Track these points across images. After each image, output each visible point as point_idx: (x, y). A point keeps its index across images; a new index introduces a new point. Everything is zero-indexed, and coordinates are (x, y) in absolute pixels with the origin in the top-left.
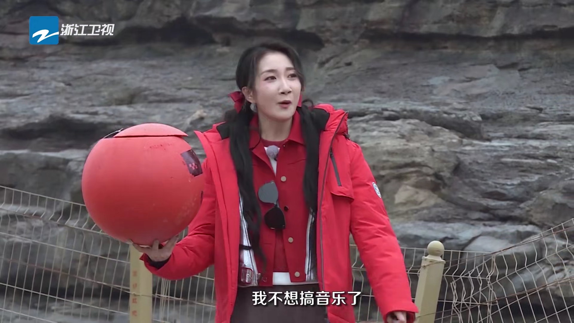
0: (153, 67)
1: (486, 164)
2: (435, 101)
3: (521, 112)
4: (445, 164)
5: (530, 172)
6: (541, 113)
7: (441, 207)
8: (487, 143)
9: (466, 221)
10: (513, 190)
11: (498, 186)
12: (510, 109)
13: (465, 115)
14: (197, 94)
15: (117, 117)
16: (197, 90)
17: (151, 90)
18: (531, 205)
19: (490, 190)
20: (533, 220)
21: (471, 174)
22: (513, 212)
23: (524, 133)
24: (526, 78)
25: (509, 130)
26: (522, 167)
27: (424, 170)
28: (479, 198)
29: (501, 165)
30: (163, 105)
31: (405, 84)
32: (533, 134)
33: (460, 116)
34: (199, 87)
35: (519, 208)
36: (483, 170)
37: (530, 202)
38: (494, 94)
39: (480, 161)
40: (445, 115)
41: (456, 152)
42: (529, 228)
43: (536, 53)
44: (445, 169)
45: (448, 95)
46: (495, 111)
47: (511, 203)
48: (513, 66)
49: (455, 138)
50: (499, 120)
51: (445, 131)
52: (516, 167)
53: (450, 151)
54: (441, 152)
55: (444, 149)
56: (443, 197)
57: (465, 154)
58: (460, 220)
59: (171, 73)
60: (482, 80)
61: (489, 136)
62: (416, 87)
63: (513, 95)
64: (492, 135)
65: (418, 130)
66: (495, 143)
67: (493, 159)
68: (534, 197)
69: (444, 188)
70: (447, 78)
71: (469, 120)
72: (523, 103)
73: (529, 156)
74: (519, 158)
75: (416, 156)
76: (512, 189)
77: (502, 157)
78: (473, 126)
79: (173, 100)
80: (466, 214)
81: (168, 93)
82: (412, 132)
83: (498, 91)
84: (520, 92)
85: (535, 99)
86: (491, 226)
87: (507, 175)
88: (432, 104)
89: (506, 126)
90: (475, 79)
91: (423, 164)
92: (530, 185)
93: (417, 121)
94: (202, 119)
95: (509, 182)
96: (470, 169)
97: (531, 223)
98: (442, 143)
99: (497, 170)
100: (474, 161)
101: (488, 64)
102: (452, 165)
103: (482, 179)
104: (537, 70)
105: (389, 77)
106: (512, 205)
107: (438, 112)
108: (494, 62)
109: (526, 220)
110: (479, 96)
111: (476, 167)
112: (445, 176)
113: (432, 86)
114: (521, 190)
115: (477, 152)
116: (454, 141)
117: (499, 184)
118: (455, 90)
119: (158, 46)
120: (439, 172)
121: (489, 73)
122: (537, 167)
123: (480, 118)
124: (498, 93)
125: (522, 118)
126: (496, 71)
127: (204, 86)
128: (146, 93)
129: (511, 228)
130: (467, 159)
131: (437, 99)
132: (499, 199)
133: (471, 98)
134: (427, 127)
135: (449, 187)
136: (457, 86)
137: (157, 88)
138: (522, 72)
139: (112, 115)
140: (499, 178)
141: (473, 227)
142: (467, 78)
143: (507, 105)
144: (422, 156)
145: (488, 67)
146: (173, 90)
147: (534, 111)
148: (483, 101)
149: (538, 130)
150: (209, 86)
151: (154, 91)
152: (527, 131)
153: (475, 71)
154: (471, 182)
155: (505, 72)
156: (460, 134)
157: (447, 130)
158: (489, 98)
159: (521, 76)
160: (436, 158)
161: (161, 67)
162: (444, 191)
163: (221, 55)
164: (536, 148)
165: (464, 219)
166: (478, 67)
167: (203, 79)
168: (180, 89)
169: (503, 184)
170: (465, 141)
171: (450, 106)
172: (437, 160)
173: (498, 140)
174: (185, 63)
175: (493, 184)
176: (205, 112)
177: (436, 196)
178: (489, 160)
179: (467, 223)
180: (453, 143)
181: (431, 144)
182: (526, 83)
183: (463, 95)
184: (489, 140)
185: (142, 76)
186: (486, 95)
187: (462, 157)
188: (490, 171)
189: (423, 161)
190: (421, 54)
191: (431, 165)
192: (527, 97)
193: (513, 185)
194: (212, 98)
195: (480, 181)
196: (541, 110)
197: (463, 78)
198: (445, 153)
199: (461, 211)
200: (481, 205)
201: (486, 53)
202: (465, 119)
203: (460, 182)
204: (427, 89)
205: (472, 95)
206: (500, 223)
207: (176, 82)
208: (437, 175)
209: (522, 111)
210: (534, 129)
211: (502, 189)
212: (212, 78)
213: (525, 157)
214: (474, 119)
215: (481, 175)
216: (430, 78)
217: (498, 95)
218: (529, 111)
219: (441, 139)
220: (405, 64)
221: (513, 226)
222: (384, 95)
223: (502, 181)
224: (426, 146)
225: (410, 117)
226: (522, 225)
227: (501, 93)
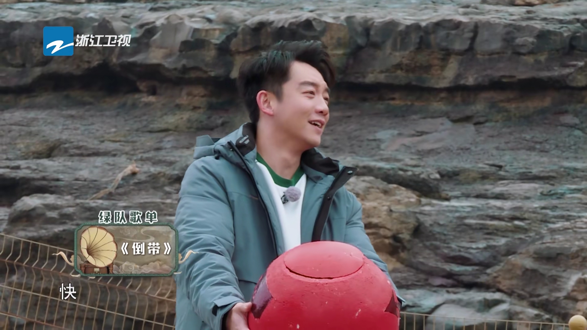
0: (72, 116)
1: (447, 226)
2: (384, 157)
3: (480, 170)
4: (404, 225)
5: (496, 235)
6: (500, 170)
7: (400, 272)
8: (446, 203)
9: (428, 287)
10: (478, 255)
11: (462, 250)
12: (468, 166)
13: (423, 173)
14: (121, 147)
15: (41, 171)
16: (122, 143)
17: (72, 142)
18: (500, 271)
19: (453, 254)
20: (501, 287)
21: (432, 236)
22: (479, 277)
23: (483, 192)
24: (482, 132)
25: (467, 189)
26: (488, 229)
27: (382, 232)
28: (442, 262)
29: (465, 227)
30: (87, 159)
31: (350, 138)
32: (492, 193)
33: (417, 173)
34: (122, 139)
35: (486, 273)
36: (445, 232)
37: (497, 268)
38: (448, 150)
39: (441, 223)
40: (401, 173)
41: (416, 213)
42: (497, 296)
43: (493, 105)
44: (404, 231)
45: (397, 150)
46: (451, 168)
47: (476, 268)
48: (467, 119)
49: (412, 198)
50: (455, 178)
51: (402, 190)
52: (481, 229)
53: (410, 212)
54: (400, 212)
55: (401, 208)
56: (402, 261)
57: (425, 214)
58: (422, 287)
59: (93, 124)
60: (435, 134)
61: (447, 195)
62: (362, 141)
63: (469, 150)
64: (451, 194)
65: (373, 188)
66: (454, 203)
67: (455, 221)
68: (501, 262)
69: (403, 251)
70: (396, 132)
71: (426, 178)
72: (479, 159)
73: (493, 218)
74: (483, 219)
75: (373, 217)
76: (477, 253)
77: (465, 218)
78: (431, 185)
79: (96, 154)
80: (427, 280)
81: (90, 146)
82: (367, 190)
83: (451, 146)
84: (476, 147)
85: (492, 155)
86: (455, 293)
87: (471, 238)
88: (382, 160)
89: (463, 184)
90: (427, 133)
91: (380, 225)
92: (497, 249)
93: (371, 178)
94: (134, 174)
95: (474, 246)
96: (430, 232)
97: (499, 290)
98: (399, 202)
99: (460, 232)
100: (435, 223)
101: (440, 117)
102: (411, 226)
103: (444, 242)
104: (493, 124)
105: (332, 130)
106: (477, 270)
107: (393, 169)
108: (446, 115)
109: (494, 286)
110: (430, 152)
111: (437, 229)
112: (404, 239)
113: (379, 140)
114: (487, 254)
115: (439, 213)
116: (412, 200)
117: (463, 247)
118: (404, 145)
119: (76, 94)
120: (398, 233)
121: (442, 127)
122: (503, 230)
123: (438, 176)
124: (451, 148)
125: (480, 176)
126: (448, 124)
127: (129, 138)
128: (67, 146)
129: (477, 296)
130: (427, 221)
131: (387, 153)
132: (463, 264)
133: (423, 154)
134: (383, 185)
135: (409, 250)
136: (407, 141)
137: (79, 141)
138: (478, 126)
139: (35, 170)
140: (462, 241)
141: (435, 294)
142: (418, 132)
143: (463, 161)
144: (379, 217)
145: (440, 120)
146: (96, 142)
147: (494, 169)
148: (436, 158)
149: (498, 189)
150: (135, 139)
151: (75, 144)
152: (487, 190)
153: (425, 125)
154: (432, 245)
155: (458, 126)
156: (418, 193)
157: (403, 188)
158: (443, 154)
159: (477, 131)
160: (395, 219)
161: (81, 118)
162: (403, 255)
163: (147, 105)
164: (500, 209)
165: (425, 285)
166: (429, 120)
167: (128, 131)
168: (103, 142)
169: (468, 248)
170: (424, 200)
171: (402, 163)
172: (395, 221)
173: (455, 200)
174: (108, 113)
175: (457, 248)
176: (137, 167)
177: (394, 260)
178: (451, 222)
179: (429, 290)
180: (411, 202)
181: (388, 204)
182: (482, 138)
183: (413, 151)
184: (448, 199)
185: (60, 127)
186: (439, 151)
187: (422, 218)
188: (453, 233)
189: (380, 222)
190: (367, 105)
191: (389, 226)
192: (484, 153)
193: (478, 248)
194: (139, 151)
195: (442, 245)
196: (500, 167)
197: (413, 132)
198: (404, 213)
199: (422, 276)
200: (444, 270)
201: (437, 106)
202: (422, 176)
203: (421, 245)
204: (374, 144)
205: (423, 150)
206: (464, 290)
207: (98, 134)
208: (395, 238)
209: (480, 168)
210: (494, 188)
211: (466, 252)
212: (137, 130)
213: (489, 219)
214: (432, 177)
215: (443, 237)
216: (375, 132)
217: (452, 151)
218: (487, 169)
219: (398, 198)
220: (349, 117)
221: (479, 294)
222: (328, 150)
223: (465, 244)
224: (383, 206)
225: (363, 174)
226: (489, 292)
227: (456, 148)
